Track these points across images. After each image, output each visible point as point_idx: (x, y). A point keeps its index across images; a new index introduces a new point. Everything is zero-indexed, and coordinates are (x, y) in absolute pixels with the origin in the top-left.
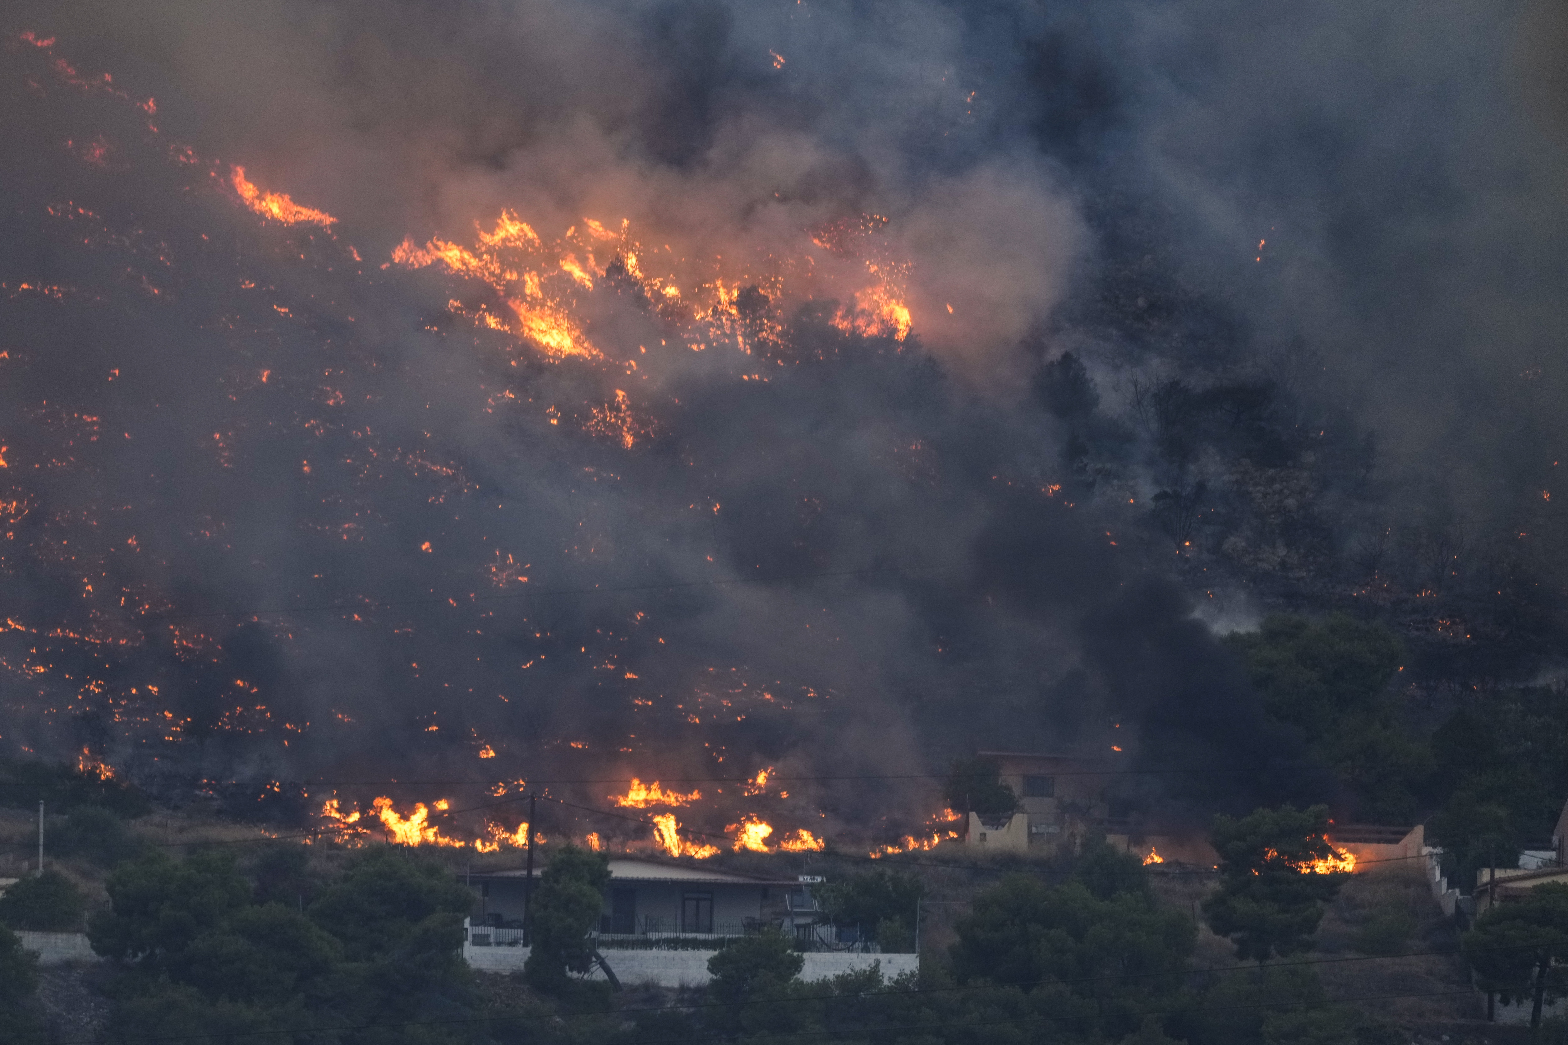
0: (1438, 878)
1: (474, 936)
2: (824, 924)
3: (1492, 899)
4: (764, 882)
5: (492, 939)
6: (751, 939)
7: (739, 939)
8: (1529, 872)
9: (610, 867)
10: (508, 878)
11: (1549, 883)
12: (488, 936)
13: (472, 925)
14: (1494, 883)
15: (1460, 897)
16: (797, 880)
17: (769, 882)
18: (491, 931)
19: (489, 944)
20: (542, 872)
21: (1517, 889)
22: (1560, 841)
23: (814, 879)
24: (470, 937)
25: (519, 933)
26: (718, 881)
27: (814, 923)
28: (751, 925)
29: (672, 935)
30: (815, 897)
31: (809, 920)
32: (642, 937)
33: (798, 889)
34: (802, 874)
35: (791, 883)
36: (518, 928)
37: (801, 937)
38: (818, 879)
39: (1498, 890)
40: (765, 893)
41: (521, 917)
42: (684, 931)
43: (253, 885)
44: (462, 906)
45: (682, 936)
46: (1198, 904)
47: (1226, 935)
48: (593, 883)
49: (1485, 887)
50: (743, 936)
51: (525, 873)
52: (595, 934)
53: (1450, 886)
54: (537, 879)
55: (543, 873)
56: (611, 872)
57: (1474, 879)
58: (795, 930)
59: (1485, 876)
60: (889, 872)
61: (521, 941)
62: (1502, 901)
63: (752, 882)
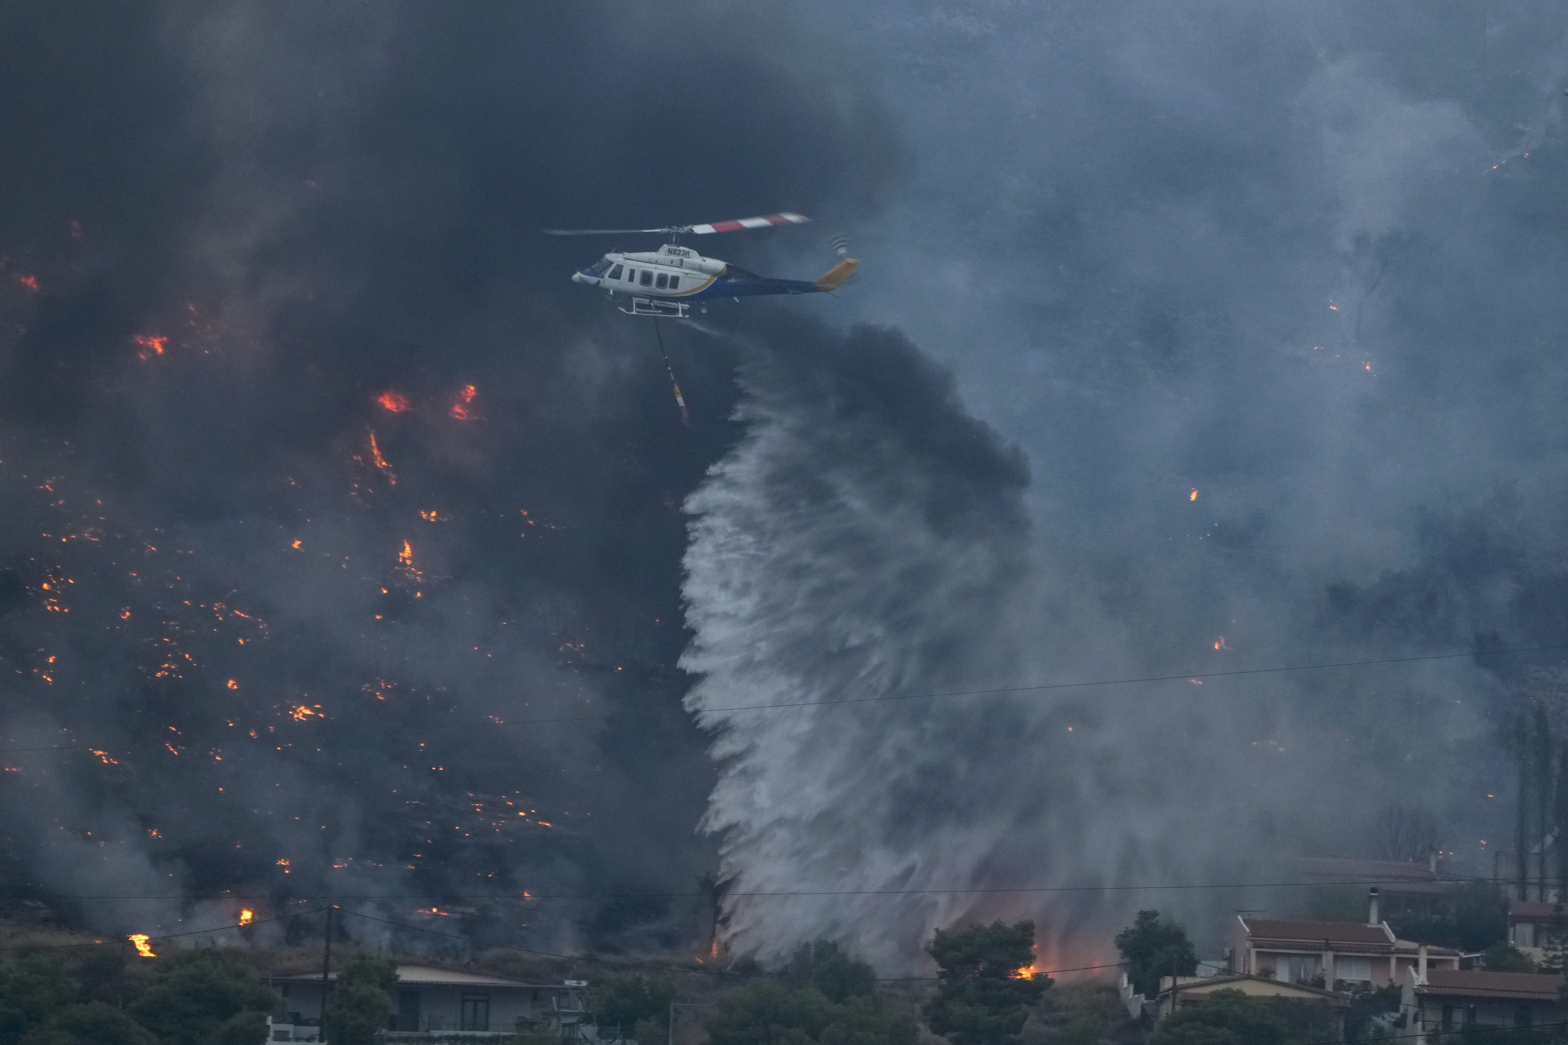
0: (1125, 984)
1: (276, 1032)
2: (587, 1024)
3: (1174, 1004)
4: (534, 986)
5: (291, 1036)
6: (523, 1036)
7: (513, 1036)
8: (1204, 980)
9: (398, 972)
10: (307, 980)
11: (1224, 990)
12: (288, 1032)
13: (274, 1022)
14: (1175, 989)
15: (1146, 1002)
16: (563, 983)
17: (539, 986)
18: (289, 1028)
19: (288, 1040)
20: (337, 976)
21: (1195, 994)
22: (1231, 951)
23: (580, 983)
24: (272, 1034)
25: (316, 1030)
26: (494, 985)
27: (579, 1022)
28: (522, 1024)
29: (452, 1033)
30: (580, 999)
31: (573, 1020)
32: (425, 1034)
33: (565, 992)
34: (568, 979)
35: (559, 986)
36: (315, 1025)
37: (566, 1034)
38: (584, 983)
39: (1178, 995)
40: (536, 996)
41: (318, 1015)
42: (462, 1029)
43: (77, 985)
44: (265, 1005)
45: (461, 1033)
46: (918, 1007)
47: (942, 1034)
48: (383, 986)
49: (1167, 993)
50: (516, 1034)
51: (321, 976)
52: (384, 1031)
53: (1136, 991)
54: (333, 982)
55: (340, 976)
56: (399, 976)
57: (1157, 986)
58: (561, 1029)
59: (1167, 983)
60: (646, 978)
61: (317, 1037)
62: (1183, 1006)
63: (525, 985)
